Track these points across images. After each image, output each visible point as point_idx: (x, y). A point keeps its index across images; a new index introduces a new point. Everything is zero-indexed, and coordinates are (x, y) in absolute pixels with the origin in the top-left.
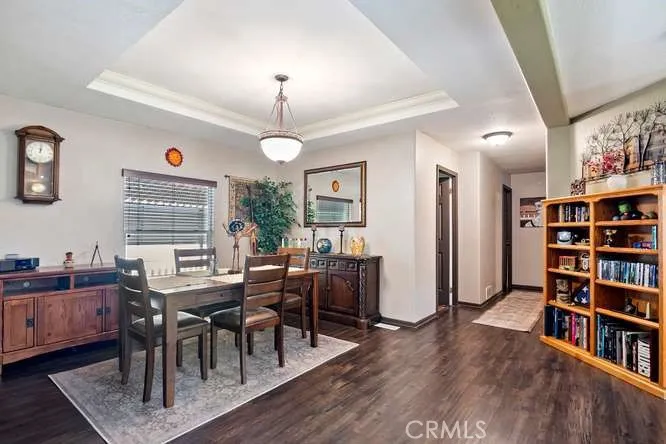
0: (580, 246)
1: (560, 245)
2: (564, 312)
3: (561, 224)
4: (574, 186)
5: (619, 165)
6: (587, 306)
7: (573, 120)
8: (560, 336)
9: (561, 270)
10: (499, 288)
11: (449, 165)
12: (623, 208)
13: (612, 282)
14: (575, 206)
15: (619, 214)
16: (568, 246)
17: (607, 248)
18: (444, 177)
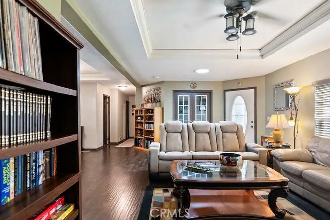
0: (142, 121)
1: (138, 121)
2: (139, 139)
3: (139, 115)
4: (141, 105)
5: (150, 101)
6: (143, 137)
7: (142, 86)
8: (138, 146)
9: (139, 128)
10: (125, 138)
11: (107, 94)
12: (150, 112)
13: (147, 129)
14: (141, 110)
15: (150, 113)
16: (140, 121)
17: (147, 121)
18: (105, 97)
